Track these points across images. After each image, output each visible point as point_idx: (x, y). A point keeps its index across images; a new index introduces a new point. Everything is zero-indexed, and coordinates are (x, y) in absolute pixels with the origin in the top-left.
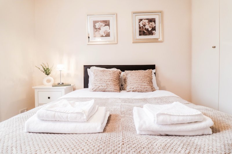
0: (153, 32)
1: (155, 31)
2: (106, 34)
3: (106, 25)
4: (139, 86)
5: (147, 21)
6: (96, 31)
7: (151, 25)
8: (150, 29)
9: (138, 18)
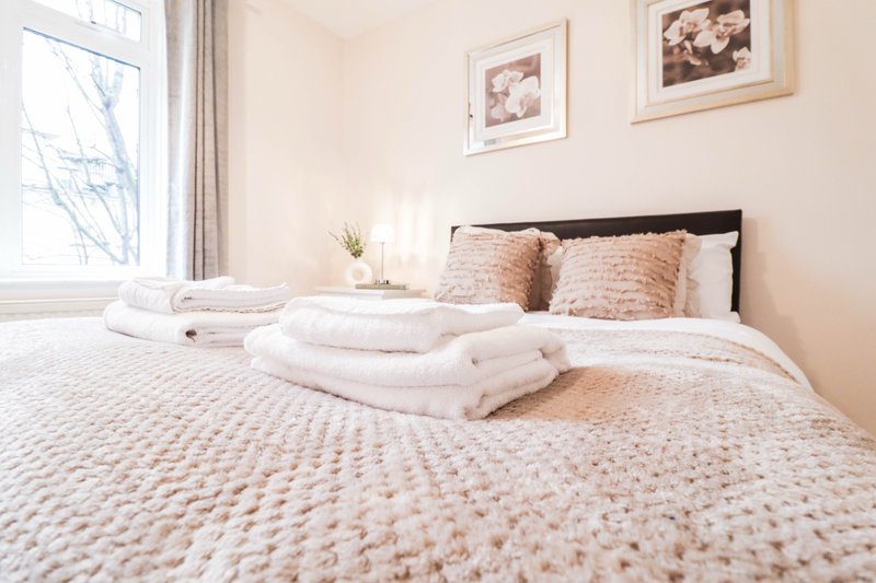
0: (736, 55)
1: (749, 49)
2: (525, 108)
3: (526, 76)
4: (599, 294)
5: (706, 11)
6: (495, 105)
7: (726, 25)
8: (717, 48)
9: (657, 12)
